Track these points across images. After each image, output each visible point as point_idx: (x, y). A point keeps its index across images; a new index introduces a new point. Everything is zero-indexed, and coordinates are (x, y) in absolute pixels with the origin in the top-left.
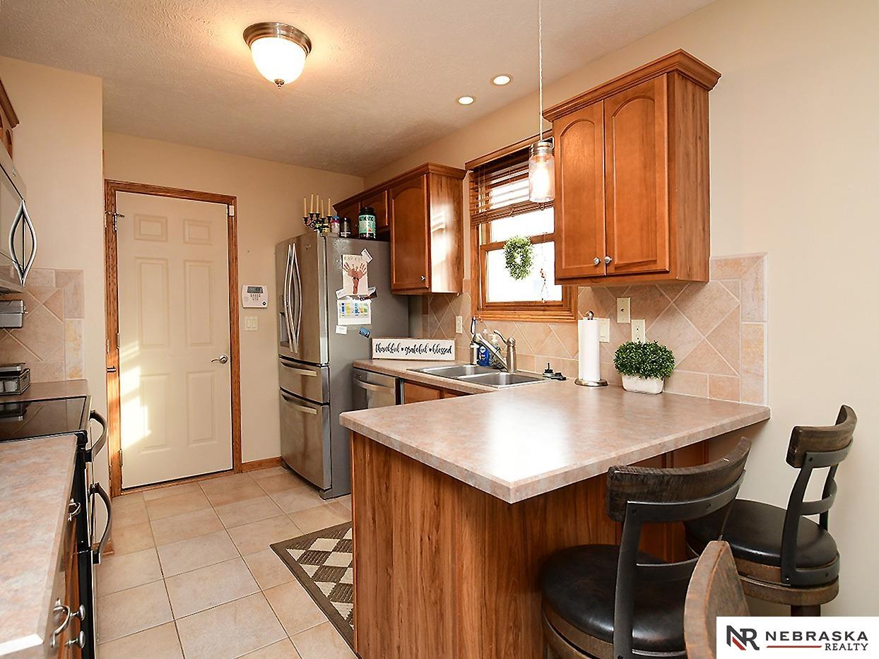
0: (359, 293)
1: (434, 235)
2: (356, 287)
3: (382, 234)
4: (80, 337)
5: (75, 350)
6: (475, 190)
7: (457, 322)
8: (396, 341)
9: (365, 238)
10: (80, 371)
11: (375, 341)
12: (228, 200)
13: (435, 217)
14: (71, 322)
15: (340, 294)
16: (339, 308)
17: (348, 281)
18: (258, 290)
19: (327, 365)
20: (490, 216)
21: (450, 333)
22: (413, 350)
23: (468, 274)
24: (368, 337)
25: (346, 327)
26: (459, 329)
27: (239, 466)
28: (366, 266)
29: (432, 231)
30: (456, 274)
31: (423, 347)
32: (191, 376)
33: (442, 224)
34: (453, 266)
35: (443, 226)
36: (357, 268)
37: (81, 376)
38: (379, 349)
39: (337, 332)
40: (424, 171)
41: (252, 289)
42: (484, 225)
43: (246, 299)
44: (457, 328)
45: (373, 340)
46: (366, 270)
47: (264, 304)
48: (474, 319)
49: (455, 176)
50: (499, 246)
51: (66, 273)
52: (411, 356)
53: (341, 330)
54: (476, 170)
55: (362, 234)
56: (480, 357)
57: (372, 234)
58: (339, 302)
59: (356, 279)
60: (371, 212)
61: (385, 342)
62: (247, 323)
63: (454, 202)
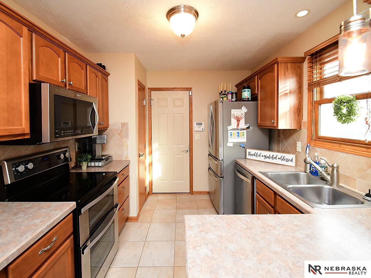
0: (240, 127)
1: (281, 97)
2: (238, 125)
3: (254, 98)
4: (128, 145)
5: (126, 149)
6: (312, 67)
7: (298, 145)
8: (259, 152)
9: (245, 101)
10: (128, 157)
11: (248, 151)
12: (189, 89)
13: (282, 87)
14: (125, 140)
15: (229, 128)
16: (229, 135)
17: (234, 122)
18: (201, 124)
19: (222, 160)
20: (323, 82)
21: (293, 150)
22: (269, 158)
23: (305, 118)
24: (244, 148)
25: (232, 143)
26: (299, 148)
27: (192, 192)
28: (244, 114)
29: (279, 95)
30: (297, 118)
31: (275, 156)
32: (176, 156)
33: (287, 90)
34: (294, 113)
35: (288, 92)
36: (239, 115)
37: (128, 159)
38: (250, 154)
39: (228, 145)
40: (276, 62)
41: (198, 124)
42: (318, 89)
43: (196, 128)
44: (297, 148)
45: (247, 150)
46: (244, 116)
47: (203, 129)
48: (308, 145)
49: (298, 62)
50: (330, 101)
51: (124, 123)
52: (267, 160)
53: (230, 144)
54: (312, 55)
55: (244, 98)
56: (312, 169)
57: (249, 98)
58: (229, 132)
59: (238, 120)
60: (248, 87)
61: (253, 151)
62: (196, 137)
63: (296, 76)
